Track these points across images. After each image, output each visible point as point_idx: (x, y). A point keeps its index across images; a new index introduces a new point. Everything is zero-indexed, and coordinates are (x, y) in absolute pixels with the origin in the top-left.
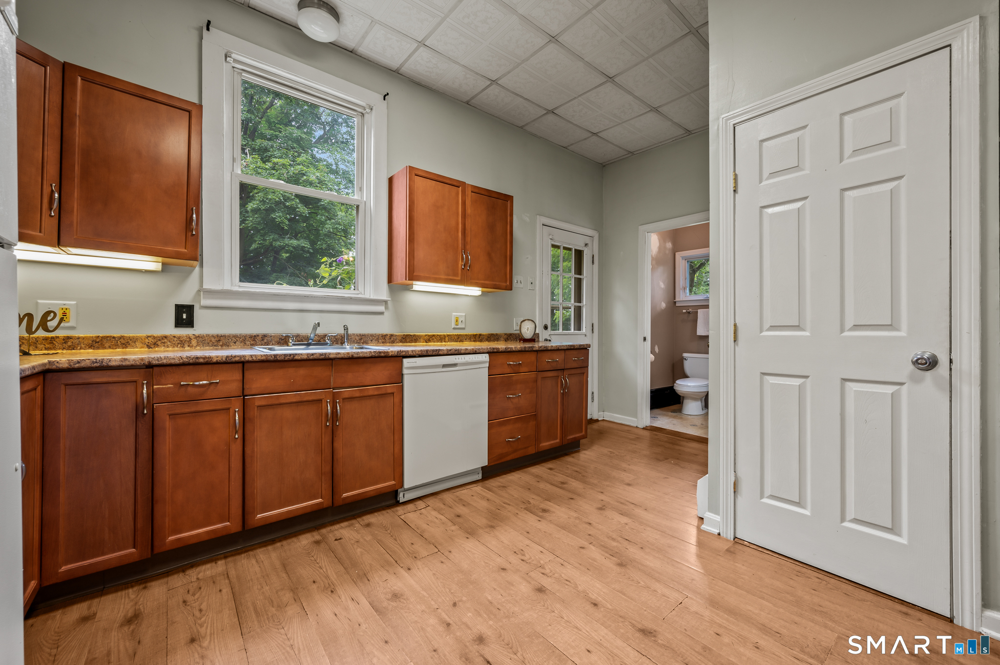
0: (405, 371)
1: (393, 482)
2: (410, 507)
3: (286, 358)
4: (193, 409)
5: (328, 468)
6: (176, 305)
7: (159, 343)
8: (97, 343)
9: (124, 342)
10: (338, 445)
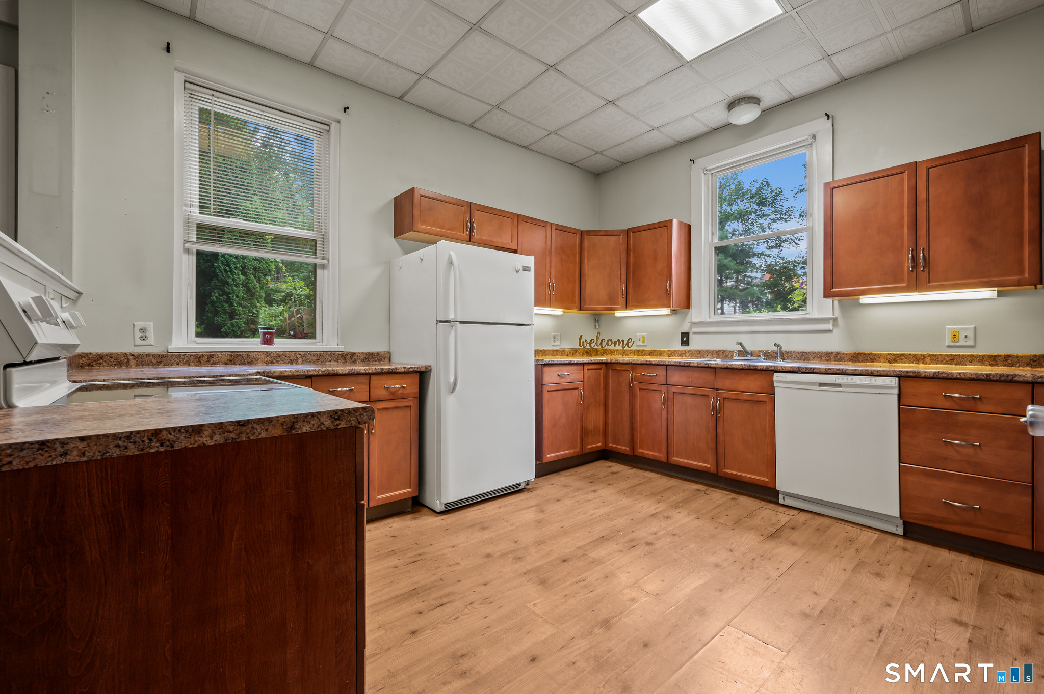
0: (775, 384)
1: (767, 479)
2: (782, 509)
3: (686, 365)
4: (647, 388)
5: (713, 445)
6: (682, 333)
7: (673, 354)
8: (652, 353)
9: (660, 353)
10: (720, 430)
